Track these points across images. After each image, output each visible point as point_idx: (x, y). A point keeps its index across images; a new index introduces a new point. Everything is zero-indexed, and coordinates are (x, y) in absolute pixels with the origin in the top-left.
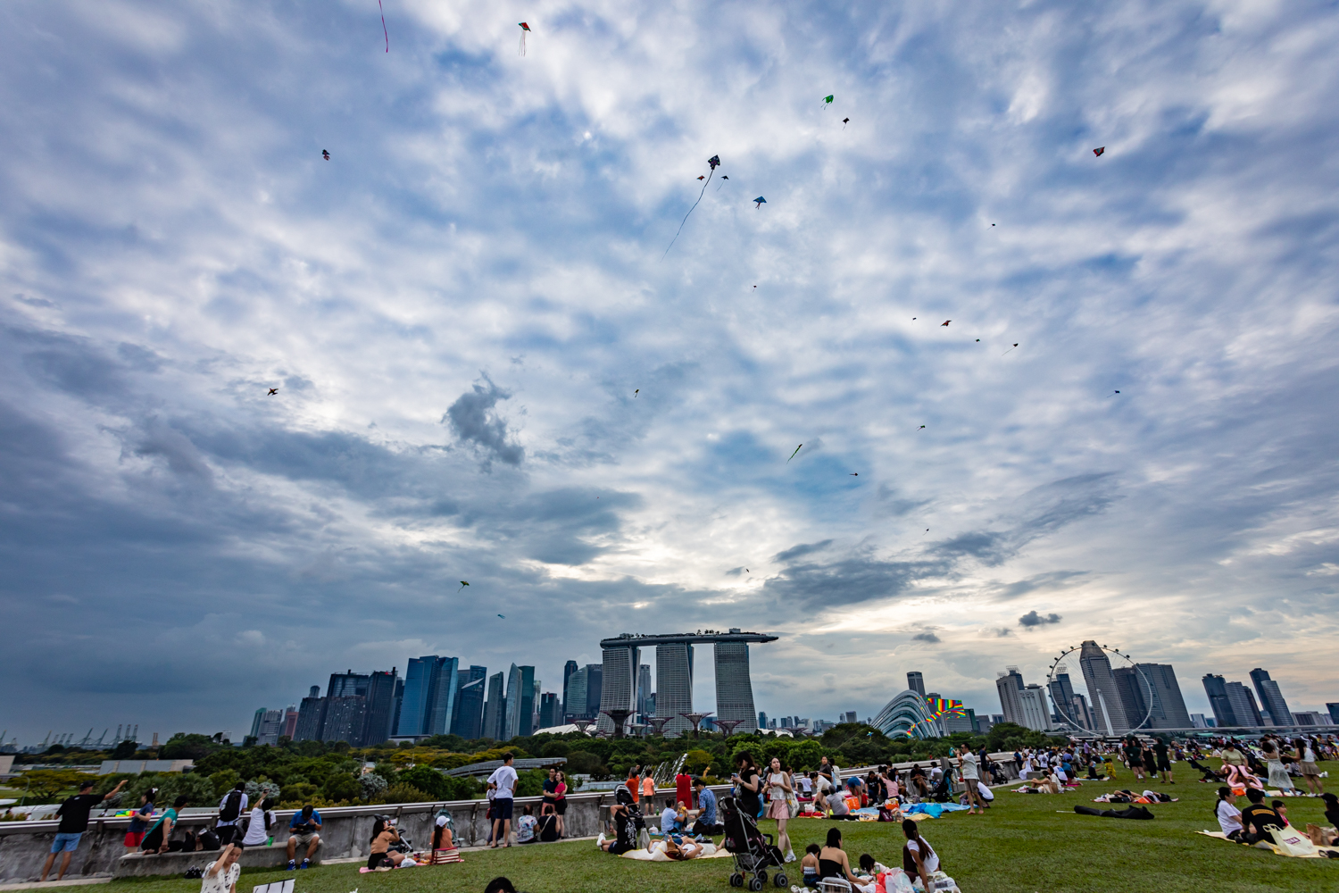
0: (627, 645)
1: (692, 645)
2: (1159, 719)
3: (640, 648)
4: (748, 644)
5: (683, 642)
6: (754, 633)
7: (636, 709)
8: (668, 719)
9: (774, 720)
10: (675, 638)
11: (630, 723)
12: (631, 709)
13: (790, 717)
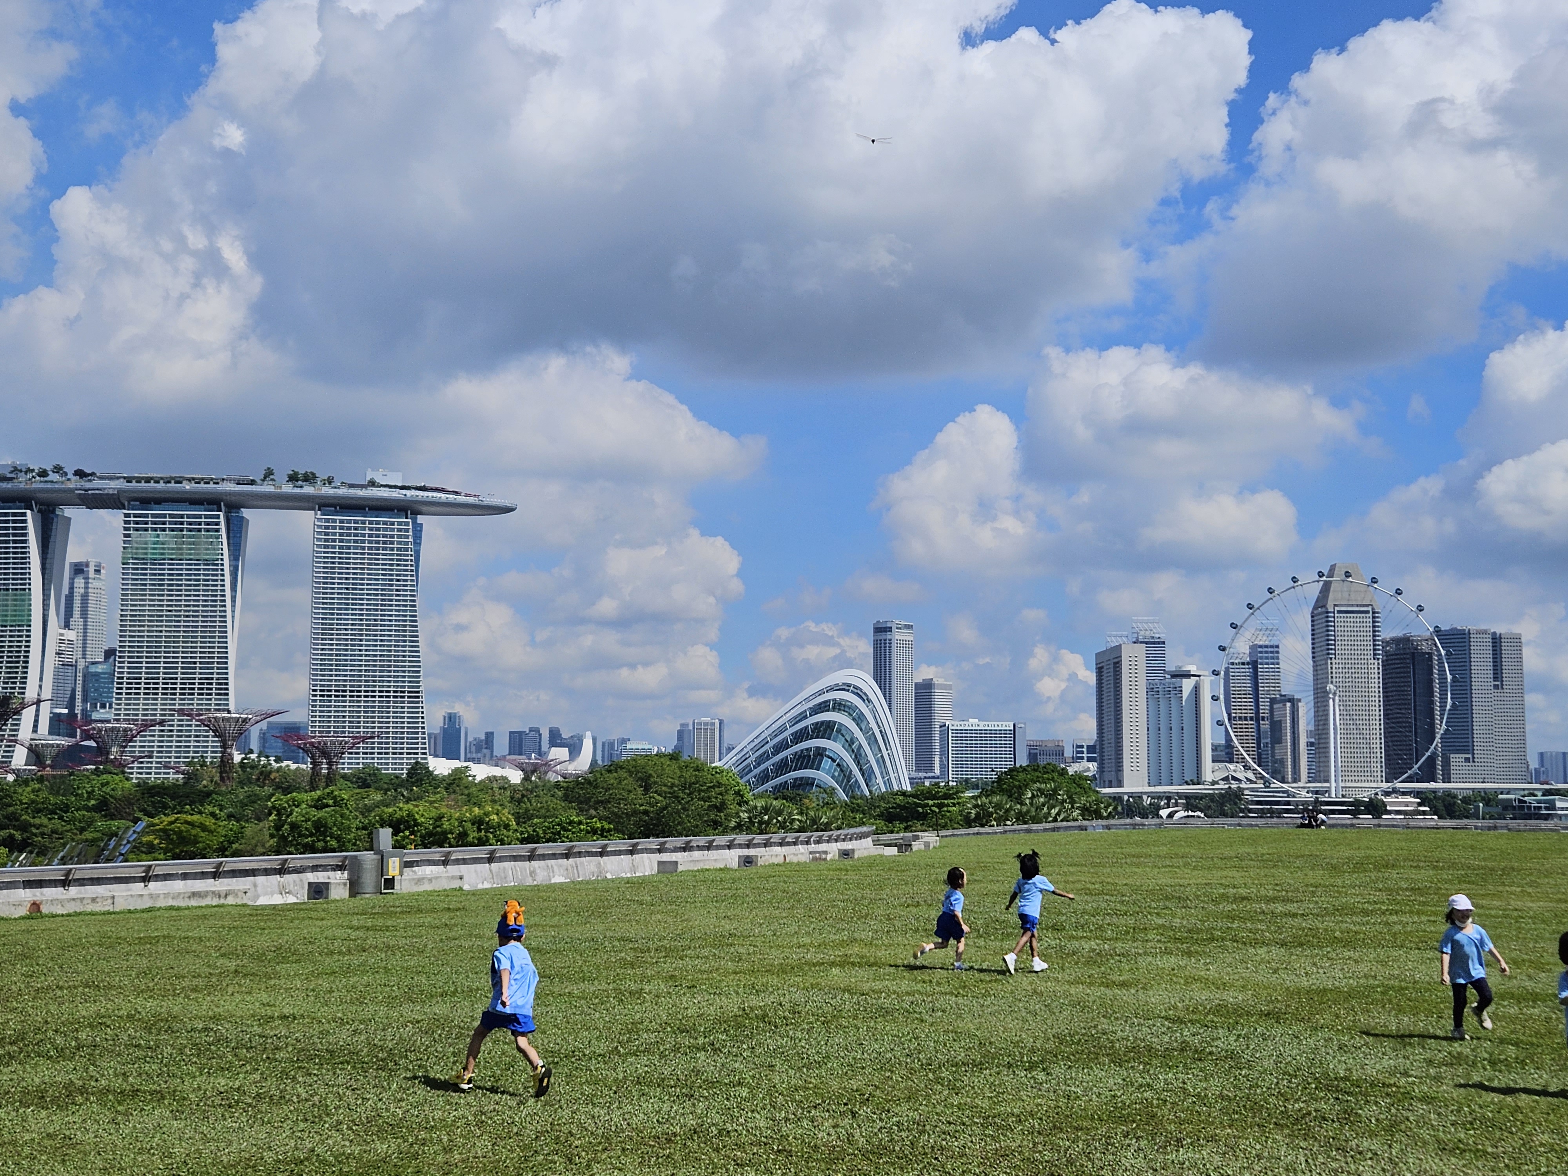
0: (25, 500)
1: (246, 513)
2: (1457, 759)
3: (68, 512)
4: (420, 519)
5: (212, 502)
6: (442, 490)
7: (47, 694)
8: (147, 725)
9: (489, 736)
10: (187, 486)
11: (25, 733)
12: (31, 693)
13: (537, 730)
